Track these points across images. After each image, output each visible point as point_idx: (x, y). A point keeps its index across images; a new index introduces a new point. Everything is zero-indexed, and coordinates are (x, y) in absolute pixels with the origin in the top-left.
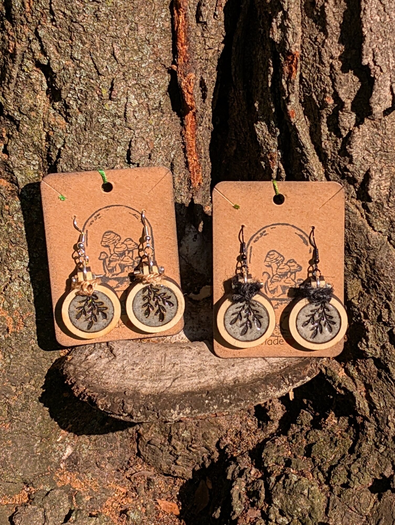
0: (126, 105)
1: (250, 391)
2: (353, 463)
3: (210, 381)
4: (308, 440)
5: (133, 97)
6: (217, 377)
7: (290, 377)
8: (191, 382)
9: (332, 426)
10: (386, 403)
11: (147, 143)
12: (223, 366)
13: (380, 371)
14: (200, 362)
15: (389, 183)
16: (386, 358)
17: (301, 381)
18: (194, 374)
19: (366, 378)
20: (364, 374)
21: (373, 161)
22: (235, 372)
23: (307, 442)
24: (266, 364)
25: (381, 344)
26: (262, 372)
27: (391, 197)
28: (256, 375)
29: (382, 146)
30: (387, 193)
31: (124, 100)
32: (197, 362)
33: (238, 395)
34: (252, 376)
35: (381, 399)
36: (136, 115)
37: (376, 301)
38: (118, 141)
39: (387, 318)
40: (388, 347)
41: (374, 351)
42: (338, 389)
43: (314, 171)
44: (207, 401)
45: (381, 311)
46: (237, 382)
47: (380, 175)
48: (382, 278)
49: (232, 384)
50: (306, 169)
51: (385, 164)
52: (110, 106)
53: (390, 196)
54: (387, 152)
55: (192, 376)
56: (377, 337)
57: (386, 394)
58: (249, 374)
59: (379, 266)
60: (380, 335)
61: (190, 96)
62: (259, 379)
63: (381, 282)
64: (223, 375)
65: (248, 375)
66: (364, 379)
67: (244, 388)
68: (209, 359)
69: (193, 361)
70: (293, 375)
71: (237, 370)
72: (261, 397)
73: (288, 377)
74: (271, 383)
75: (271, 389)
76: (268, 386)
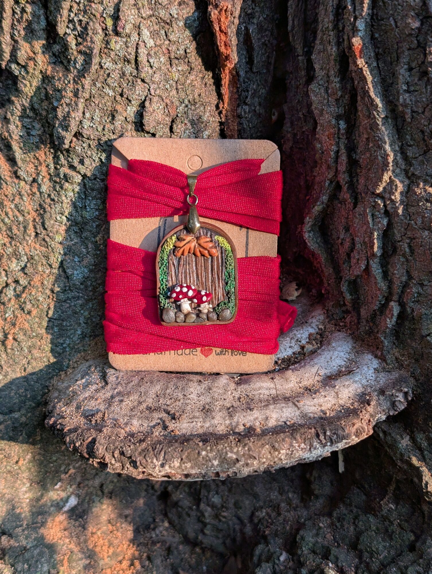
0: (137, 44)
1: (267, 446)
2: (412, 564)
4: (356, 526)
5: (148, 34)
7: (328, 433)
9: (389, 511)
11: (167, 105)
17: (344, 441)
23: (355, 529)
31: (135, 37)
33: (249, 450)
36: (151, 61)
38: (127, 99)
44: (204, 453)
52: (117, 43)
58: (271, 423)
61: (223, 38)
65: (270, 425)
70: (333, 432)
71: (256, 416)
72: (283, 457)
73: (325, 433)
74: (298, 437)
75: (299, 446)
76: (294, 442)
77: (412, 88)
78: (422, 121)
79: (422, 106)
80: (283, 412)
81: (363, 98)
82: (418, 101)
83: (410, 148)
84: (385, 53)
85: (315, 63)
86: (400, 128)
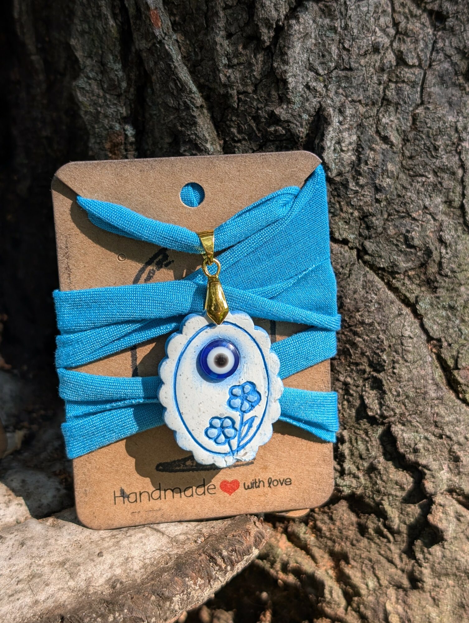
1: (153, 598)
3: (58, 595)
6: (72, 583)
7: (225, 553)
8: (18, 604)
10: (378, 579)
12: (80, 560)
13: (363, 521)
14: (28, 561)
15: (355, 138)
16: (378, 491)
17: (246, 557)
18: (20, 586)
19: (334, 542)
20: (328, 534)
21: (324, 93)
22: (106, 567)
24: (165, 540)
25: (366, 465)
26: (163, 556)
27: (362, 165)
28: (152, 564)
29: (340, 56)
30: (354, 158)
32: (21, 562)
33: (131, 610)
34: (145, 567)
35: (369, 573)
37: (349, 380)
39: (376, 407)
40: (380, 467)
41: (354, 481)
42: (281, 575)
43: (206, 141)
45: (361, 398)
46: (118, 586)
47: (341, 119)
48: (360, 329)
49: (107, 591)
50: (190, 141)
51: (346, 96)
53: (359, 165)
54: (351, 69)
55: (16, 592)
56: (356, 453)
57: (378, 562)
58: (136, 565)
59: (351, 308)
60: (361, 446)
62: (163, 570)
63: (358, 339)
64: (83, 576)
65: (136, 567)
66: (329, 543)
67: (139, 592)
68: (47, 551)
69: (12, 562)
70: (231, 548)
71: (110, 561)
72: (177, 607)
73: (221, 554)
74: (190, 572)
75: (195, 584)
76: (187, 579)
77: (235, 61)
78: (255, 103)
79: (252, 83)
80: (145, 544)
81: (165, 84)
82: (246, 77)
83: (239, 144)
84: (184, 21)
85: (76, 50)
86: (219, 120)
